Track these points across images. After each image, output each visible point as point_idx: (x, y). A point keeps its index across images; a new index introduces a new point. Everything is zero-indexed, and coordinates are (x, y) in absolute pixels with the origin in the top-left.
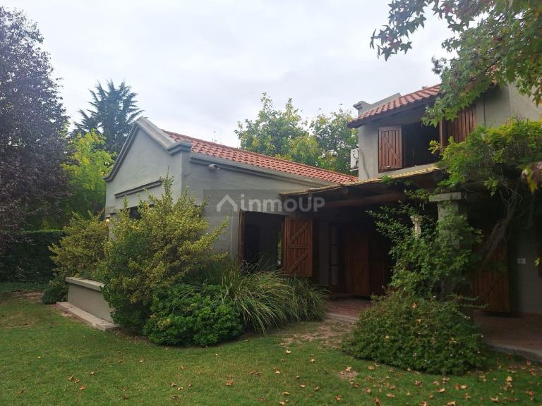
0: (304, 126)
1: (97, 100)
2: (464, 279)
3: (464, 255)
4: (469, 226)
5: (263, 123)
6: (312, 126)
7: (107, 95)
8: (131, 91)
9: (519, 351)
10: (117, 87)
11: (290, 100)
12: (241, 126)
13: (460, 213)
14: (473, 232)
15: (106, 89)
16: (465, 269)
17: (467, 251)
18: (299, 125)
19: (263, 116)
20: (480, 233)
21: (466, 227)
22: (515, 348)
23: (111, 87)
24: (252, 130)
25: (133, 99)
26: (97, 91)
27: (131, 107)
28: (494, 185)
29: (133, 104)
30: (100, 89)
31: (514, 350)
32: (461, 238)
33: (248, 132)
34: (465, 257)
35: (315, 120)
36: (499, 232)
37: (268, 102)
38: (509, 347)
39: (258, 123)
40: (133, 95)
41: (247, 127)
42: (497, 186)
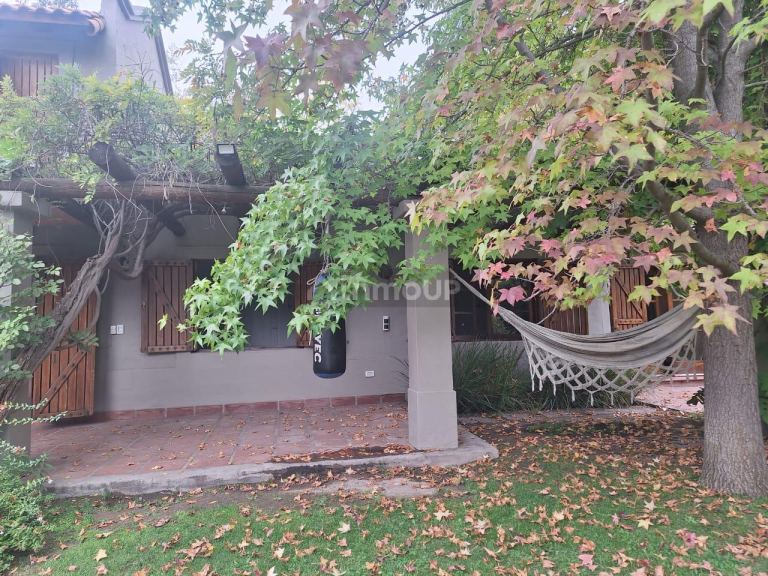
2: (16, 367)
3: (20, 316)
4: (36, 260)
9: (113, 485)
13: (18, 231)
14: (42, 273)
16: (22, 346)
17: (28, 308)
20: (58, 273)
21: (28, 260)
22: (107, 481)
28: (92, 182)
31: (104, 485)
32: (17, 282)
34: (21, 321)
36: (89, 278)
38: (96, 482)
42: (98, 185)
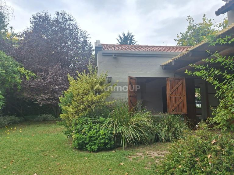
0: (215, 27)
1: (119, 42)
5: (190, 32)
6: (220, 26)
7: (123, 39)
8: (132, 35)
10: (126, 35)
11: (205, 15)
12: (178, 37)
15: (122, 36)
18: (212, 27)
19: (190, 28)
23: (124, 35)
24: (184, 37)
25: (133, 38)
26: (119, 38)
27: (132, 42)
29: (133, 40)
30: (120, 37)
33: (182, 39)
35: (222, 22)
37: (191, 20)
39: (187, 32)
40: (132, 36)
41: (181, 36)
